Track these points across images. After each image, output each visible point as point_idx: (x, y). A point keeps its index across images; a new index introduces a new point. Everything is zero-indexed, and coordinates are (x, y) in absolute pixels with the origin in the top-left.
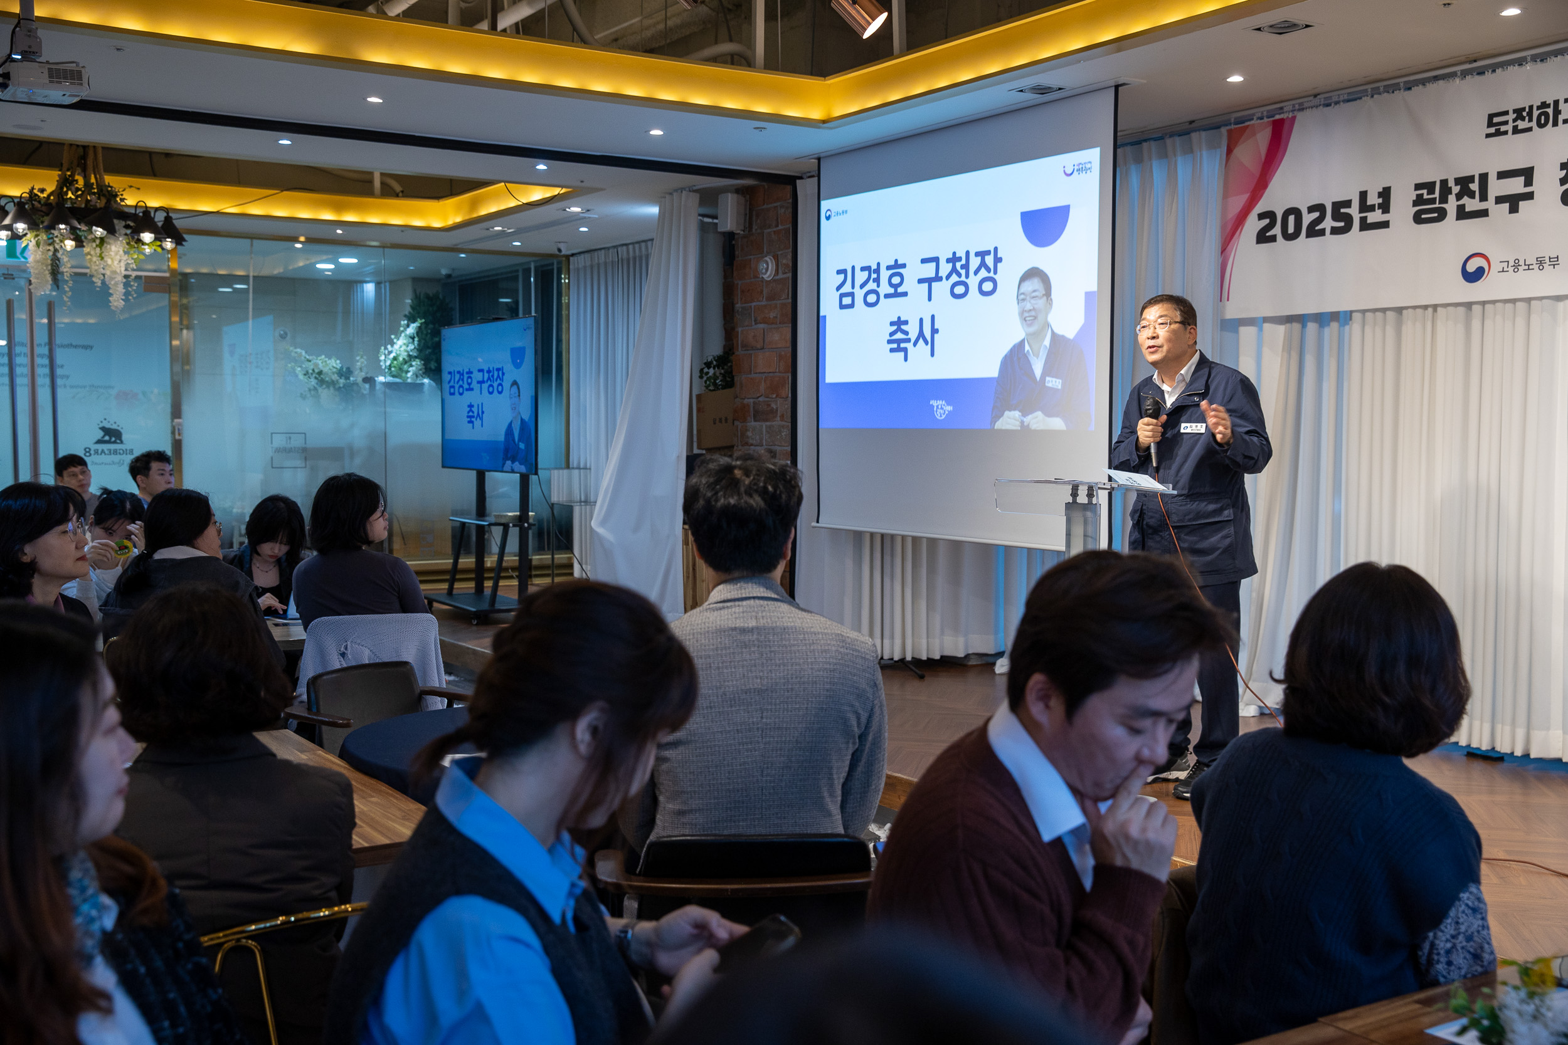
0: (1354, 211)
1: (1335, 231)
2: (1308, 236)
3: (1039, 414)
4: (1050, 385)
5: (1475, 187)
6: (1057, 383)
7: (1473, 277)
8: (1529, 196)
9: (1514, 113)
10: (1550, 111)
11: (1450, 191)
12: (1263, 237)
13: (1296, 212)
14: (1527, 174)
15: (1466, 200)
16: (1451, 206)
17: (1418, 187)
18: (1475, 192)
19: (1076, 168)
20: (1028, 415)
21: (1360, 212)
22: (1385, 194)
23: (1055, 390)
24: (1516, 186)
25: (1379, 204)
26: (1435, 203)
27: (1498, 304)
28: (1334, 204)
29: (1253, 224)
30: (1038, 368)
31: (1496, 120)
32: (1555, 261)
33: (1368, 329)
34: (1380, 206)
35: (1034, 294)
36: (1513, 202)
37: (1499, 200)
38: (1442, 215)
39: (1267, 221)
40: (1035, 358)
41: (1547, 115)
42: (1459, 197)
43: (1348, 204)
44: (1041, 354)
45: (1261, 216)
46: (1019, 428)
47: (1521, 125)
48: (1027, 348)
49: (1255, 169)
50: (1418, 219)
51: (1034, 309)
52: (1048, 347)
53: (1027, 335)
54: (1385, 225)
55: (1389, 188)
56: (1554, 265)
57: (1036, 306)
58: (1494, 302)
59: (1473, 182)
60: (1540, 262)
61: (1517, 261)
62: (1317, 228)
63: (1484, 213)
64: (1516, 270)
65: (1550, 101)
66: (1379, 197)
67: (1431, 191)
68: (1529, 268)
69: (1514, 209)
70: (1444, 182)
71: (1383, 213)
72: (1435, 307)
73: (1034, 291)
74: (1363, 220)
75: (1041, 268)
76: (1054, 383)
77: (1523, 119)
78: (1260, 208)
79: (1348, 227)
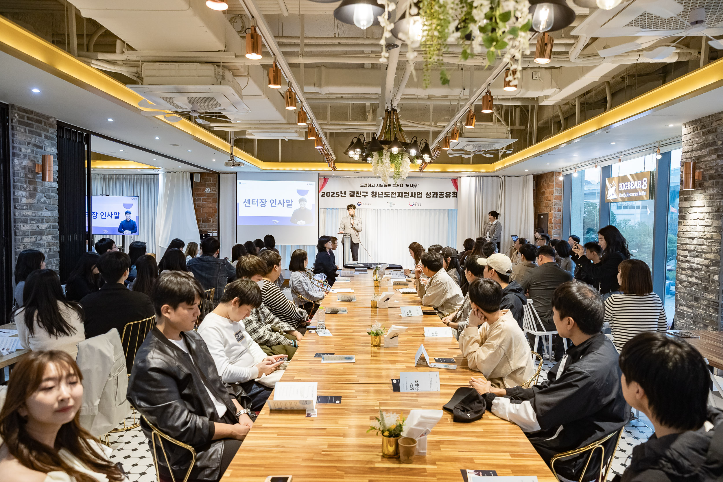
0: (340, 194)
1: (336, 196)
2: (331, 197)
5: (359, 193)
8: (367, 195)
9: (364, 184)
11: (355, 193)
13: (329, 193)
14: (367, 193)
15: (357, 195)
16: (355, 195)
17: (350, 192)
22: (345, 192)
24: (365, 194)
28: (336, 193)
29: (321, 194)
31: (362, 185)
32: (370, 204)
33: (341, 211)
34: (344, 194)
36: (365, 196)
37: (363, 195)
38: (354, 196)
39: (323, 193)
41: (370, 185)
47: (366, 186)
49: (321, 185)
50: (350, 196)
54: (345, 196)
58: (361, 209)
62: (333, 196)
63: (360, 197)
64: (365, 205)
67: (352, 193)
68: (367, 205)
78: (322, 191)
79: (339, 196)
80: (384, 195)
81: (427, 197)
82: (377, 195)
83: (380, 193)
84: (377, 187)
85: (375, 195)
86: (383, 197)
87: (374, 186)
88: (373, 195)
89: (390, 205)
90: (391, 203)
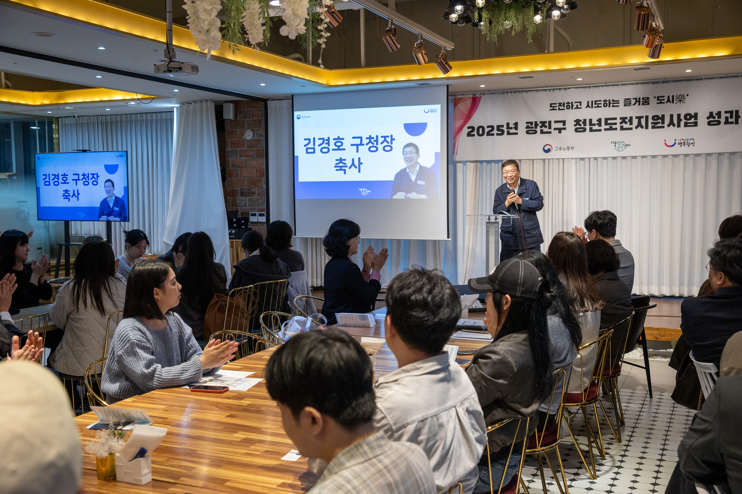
0: (505, 128)
1: (498, 134)
2: (487, 135)
3: (414, 193)
4: (419, 183)
5: (547, 124)
6: (423, 183)
7: (547, 151)
8: (565, 129)
9: (558, 104)
10: (570, 105)
11: (538, 125)
12: (469, 134)
13: (483, 128)
14: (564, 122)
15: (543, 128)
16: (538, 129)
17: (527, 123)
18: (547, 126)
20: (409, 194)
21: (507, 129)
22: (516, 124)
23: (422, 185)
24: (560, 125)
26: (533, 128)
28: (497, 126)
29: (465, 130)
30: (413, 177)
32: (573, 148)
34: (514, 128)
35: (411, 152)
36: (560, 130)
37: (555, 129)
38: (536, 132)
39: (471, 130)
40: (412, 174)
41: (569, 106)
42: (541, 127)
43: (503, 126)
44: (414, 173)
45: (469, 128)
46: (405, 198)
47: (561, 108)
48: (408, 170)
49: (466, 112)
50: (527, 132)
51: (411, 157)
52: (418, 170)
53: (408, 166)
54: (516, 134)
55: (517, 123)
58: (553, 159)
60: (568, 148)
61: (561, 147)
62: (491, 133)
63: (550, 133)
64: (560, 150)
65: (570, 102)
66: (514, 125)
67: (532, 124)
68: (564, 149)
69: (560, 132)
70: (536, 122)
71: (515, 130)
72: (533, 160)
74: (508, 132)
76: (421, 182)
77: (562, 106)
78: (468, 125)
79: (503, 133)
80: (603, 127)
81: (709, 124)
82: (588, 127)
83: (594, 122)
84: (586, 107)
85: (582, 126)
86: (603, 130)
87: (579, 106)
88: (578, 126)
89: (620, 148)
90: (621, 144)
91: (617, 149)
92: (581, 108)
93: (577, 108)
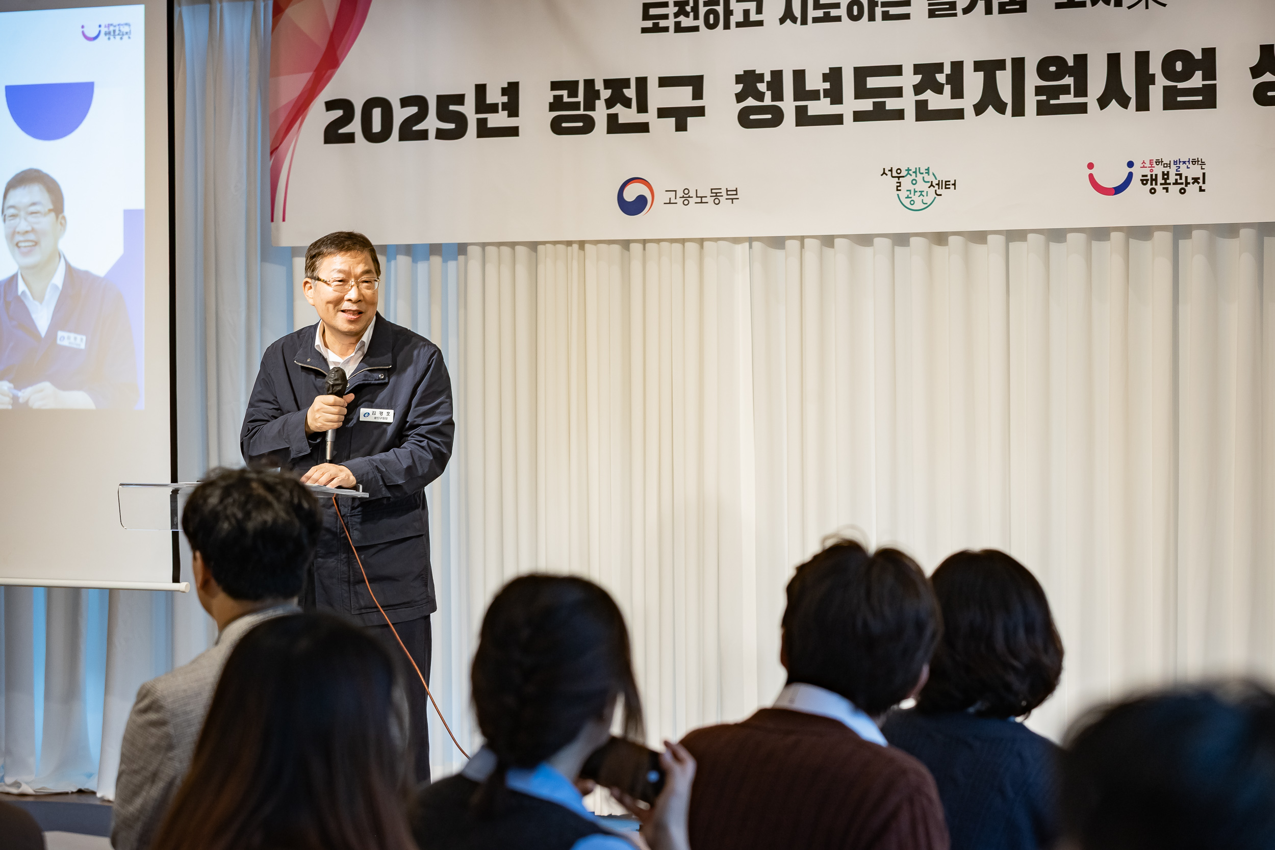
0: (468, 109)
1: (441, 135)
3: (46, 386)
4: (65, 343)
5: (630, 93)
6: (78, 341)
7: (635, 207)
8: (700, 112)
9: (675, 6)
10: (721, 8)
11: (597, 95)
12: (333, 135)
13: (384, 104)
14: (696, 84)
15: (618, 109)
16: (600, 114)
17: (555, 85)
18: (631, 99)
19: (103, 30)
20: (25, 387)
21: (477, 112)
22: (512, 90)
23: (76, 351)
24: (682, 97)
25: (503, 104)
26: (579, 109)
27: (662, 244)
28: (440, 98)
29: (318, 116)
30: (42, 318)
31: (653, 11)
32: (733, 195)
33: (491, 269)
34: (505, 106)
35: (33, 209)
36: (681, 118)
37: (663, 113)
38: (588, 126)
39: (339, 113)
40: (37, 303)
41: (716, 13)
42: (610, 104)
43: (459, 99)
44: (47, 297)
45: (331, 105)
46: (10, 407)
47: (685, 22)
48: (21, 287)
49: (320, 39)
50: (557, 127)
51: (33, 230)
52: (60, 286)
53: (21, 268)
54: (513, 132)
55: (517, 84)
56: (732, 199)
57: (36, 227)
58: (658, 241)
59: (629, 87)
60: (716, 195)
61: (686, 192)
62: (415, 128)
63: (643, 128)
64: (686, 202)
66: (503, 94)
67: (573, 93)
68: (702, 201)
69: (681, 126)
70: (589, 83)
71: (509, 116)
72: (582, 244)
73: (34, 204)
74: (482, 123)
75: (45, 169)
76: (72, 340)
77: (687, 15)
78: (329, 92)
79: (461, 130)
80: (850, 104)
81: (1261, 96)
82: (788, 105)
83: (814, 82)
84: (782, 21)
85: (768, 101)
86: (848, 118)
87: (753, 17)
88: (750, 102)
89: (916, 198)
90: (920, 177)
91: (907, 202)
92: (760, 23)
93: (746, 22)
